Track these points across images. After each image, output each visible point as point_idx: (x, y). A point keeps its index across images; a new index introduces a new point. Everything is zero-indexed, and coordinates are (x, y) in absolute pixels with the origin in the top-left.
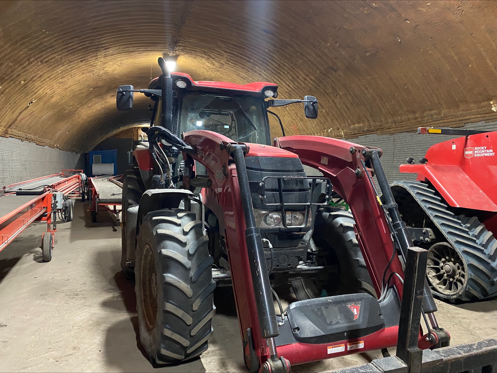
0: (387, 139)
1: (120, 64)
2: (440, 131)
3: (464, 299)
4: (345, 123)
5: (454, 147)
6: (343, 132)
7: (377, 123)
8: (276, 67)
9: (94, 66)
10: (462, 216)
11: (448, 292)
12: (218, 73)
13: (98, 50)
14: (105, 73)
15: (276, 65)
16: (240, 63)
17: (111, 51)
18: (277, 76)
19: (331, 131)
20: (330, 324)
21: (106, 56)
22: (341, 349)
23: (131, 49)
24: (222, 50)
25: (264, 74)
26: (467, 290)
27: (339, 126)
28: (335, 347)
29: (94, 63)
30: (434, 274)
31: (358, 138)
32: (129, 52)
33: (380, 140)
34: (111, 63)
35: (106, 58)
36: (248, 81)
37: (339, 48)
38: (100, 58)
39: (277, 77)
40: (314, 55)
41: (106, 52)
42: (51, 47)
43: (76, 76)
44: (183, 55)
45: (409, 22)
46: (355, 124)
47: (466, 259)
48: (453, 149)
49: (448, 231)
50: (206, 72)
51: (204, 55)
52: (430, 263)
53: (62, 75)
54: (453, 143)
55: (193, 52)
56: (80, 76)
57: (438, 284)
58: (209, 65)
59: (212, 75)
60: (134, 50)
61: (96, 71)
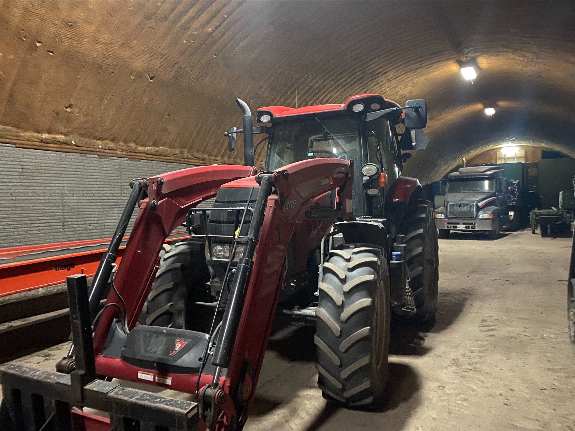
1: (413, 84)
17: (391, 75)
20: (148, 352)
21: (389, 81)
22: (149, 377)
28: (145, 374)
32: (413, 70)
34: (401, 86)
41: (386, 77)
42: (323, 88)
59: (535, 69)
60: (418, 67)
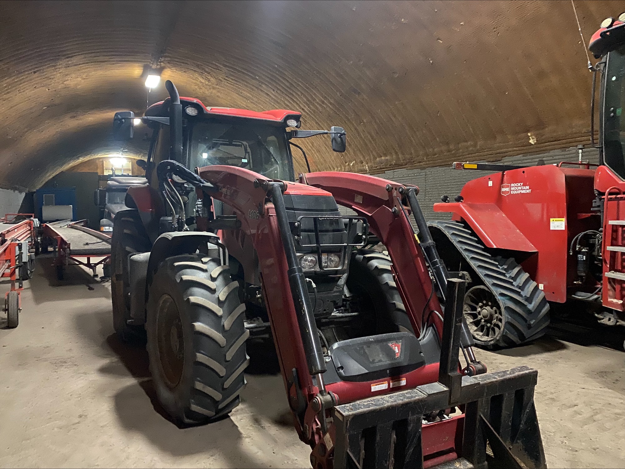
0: (418, 174)
1: (86, 76)
2: (475, 166)
3: (502, 344)
4: (369, 155)
5: (490, 183)
6: (368, 166)
7: (407, 156)
8: (287, 87)
9: (51, 78)
10: (499, 257)
11: (485, 338)
12: (214, 91)
13: (58, 59)
14: (65, 88)
15: (288, 84)
16: (243, 80)
17: (75, 60)
18: (289, 97)
19: (353, 165)
20: (373, 362)
21: (68, 66)
22: (384, 386)
23: (101, 58)
24: (221, 64)
25: (273, 94)
26: (504, 334)
27: (362, 159)
28: (378, 385)
29: (51, 76)
30: (472, 320)
31: (384, 173)
32: (98, 62)
33: (410, 175)
34: (73, 75)
35: (68, 68)
36: (252, 102)
37: (363, 67)
38: (59, 68)
39: (289, 99)
40: (334, 75)
41: (68, 61)
43: (27, 91)
44: (169, 67)
45: (441, 42)
46: (381, 157)
47: (503, 302)
48: (489, 186)
49: (485, 274)
50: (198, 89)
51: (196, 69)
52: (467, 309)
53: (7, 90)
54: (489, 179)
55: (182, 64)
56: (31, 91)
57: (476, 331)
58: (203, 81)
59: (207, 92)
60: (106, 60)
61: (53, 84)
